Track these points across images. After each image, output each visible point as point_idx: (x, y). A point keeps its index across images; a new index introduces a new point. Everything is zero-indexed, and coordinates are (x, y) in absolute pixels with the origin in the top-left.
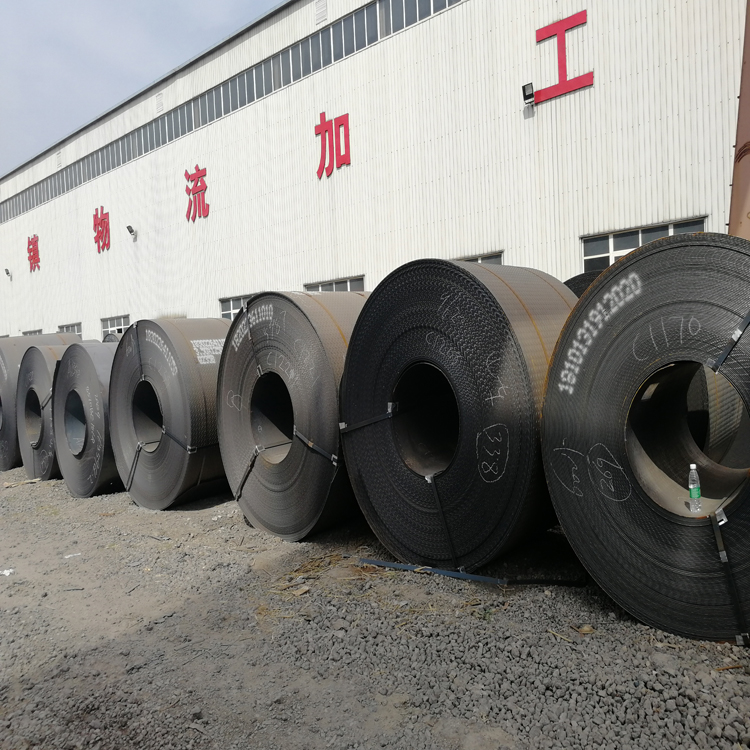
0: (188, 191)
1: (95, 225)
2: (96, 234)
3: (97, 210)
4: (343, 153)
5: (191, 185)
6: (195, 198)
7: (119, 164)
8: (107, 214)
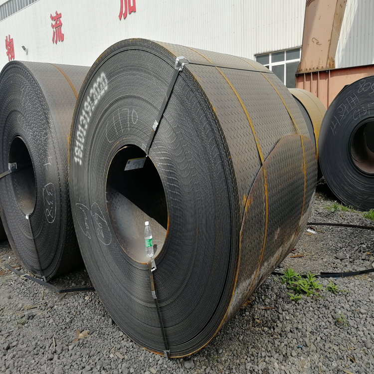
0: (53, 26)
1: (6, 46)
2: (7, 51)
3: (7, 37)
4: (132, 5)
5: (54, 23)
6: (56, 30)
7: (16, 11)
8: (12, 39)
